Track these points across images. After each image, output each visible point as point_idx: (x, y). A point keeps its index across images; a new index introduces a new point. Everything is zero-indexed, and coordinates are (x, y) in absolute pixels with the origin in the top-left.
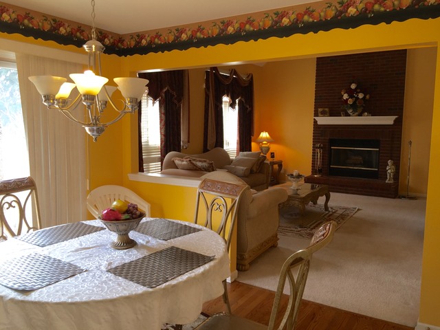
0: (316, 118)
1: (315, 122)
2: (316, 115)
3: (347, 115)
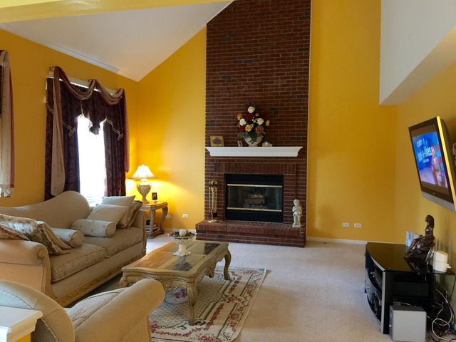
0: (208, 148)
1: (207, 153)
2: (208, 144)
3: (245, 145)
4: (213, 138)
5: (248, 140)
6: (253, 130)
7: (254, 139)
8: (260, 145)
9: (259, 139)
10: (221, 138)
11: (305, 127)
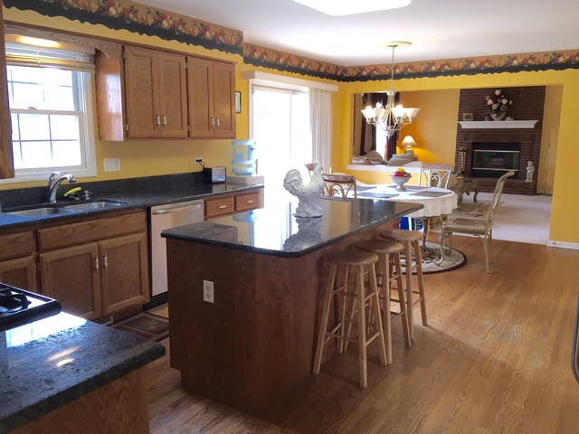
0: (460, 122)
1: (459, 126)
2: (460, 119)
3: (491, 119)
4: (465, 115)
5: (494, 116)
6: (498, 108)
7: (498, 115)
8: (503, 119)
9: (503, 115)
10: (471, 114)
11: (543, 104)
